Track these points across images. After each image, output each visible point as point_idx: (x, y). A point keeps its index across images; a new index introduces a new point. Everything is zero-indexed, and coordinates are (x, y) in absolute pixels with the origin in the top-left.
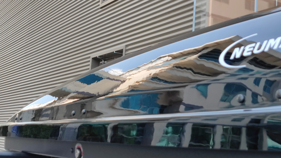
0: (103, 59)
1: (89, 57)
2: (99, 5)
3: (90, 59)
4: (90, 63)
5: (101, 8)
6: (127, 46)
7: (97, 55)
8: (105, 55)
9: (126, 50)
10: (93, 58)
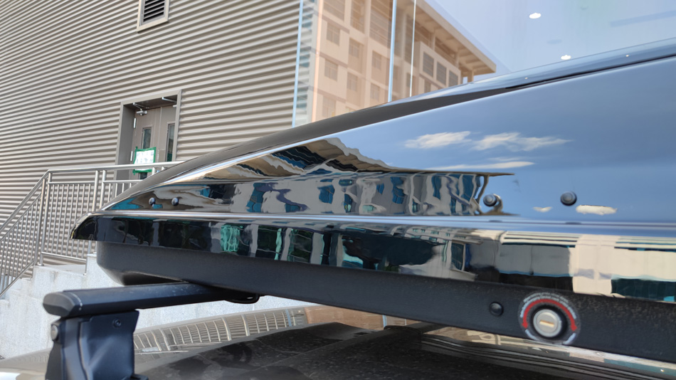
0: (141, 108)
1: (119, 104)
2: (135, 28)
3: (121, 107)
4: (120, 112)
5: (139, 32)
6: (183, 91)
7: (133, 100)
8: (145, 102)
9: (183, 97)
10: (125, 106)
